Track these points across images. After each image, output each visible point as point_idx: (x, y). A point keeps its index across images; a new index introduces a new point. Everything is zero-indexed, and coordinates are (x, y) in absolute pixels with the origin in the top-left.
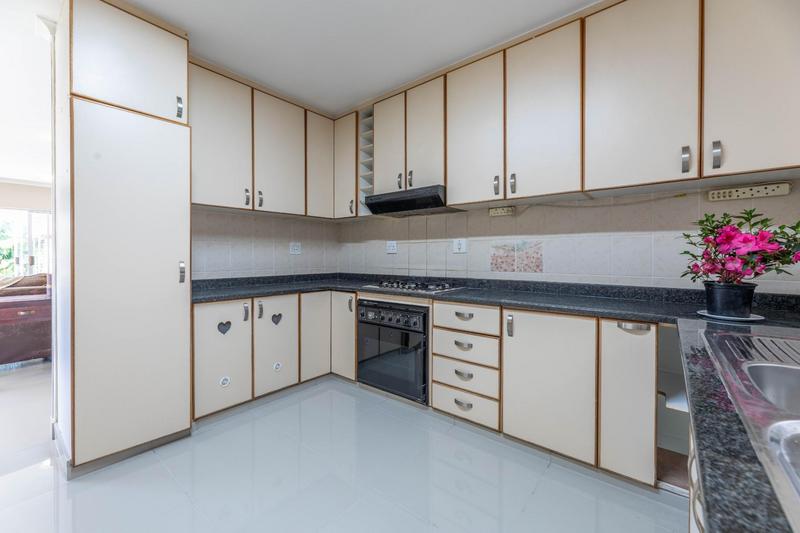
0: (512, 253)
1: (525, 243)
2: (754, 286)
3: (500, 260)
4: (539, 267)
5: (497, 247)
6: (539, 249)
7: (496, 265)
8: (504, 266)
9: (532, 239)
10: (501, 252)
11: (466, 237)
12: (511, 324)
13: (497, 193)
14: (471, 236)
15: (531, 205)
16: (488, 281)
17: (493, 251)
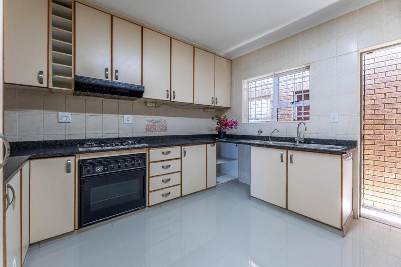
0: (155, 124)
1: (160, 120)
2: (225, 132)
3: (150, 127)
4: (166, 130)
5: (148, 121)
6: (166, 122)
7: (148, 130)
8: (152, 129)
9: (163, 118)
10: (151, 123)
11: (133, 114)
12: (185, 152)
13: (168, 98)
14: (136, 114)
15: (163, 104)
16: (146, 137)
17: (146, 123)
